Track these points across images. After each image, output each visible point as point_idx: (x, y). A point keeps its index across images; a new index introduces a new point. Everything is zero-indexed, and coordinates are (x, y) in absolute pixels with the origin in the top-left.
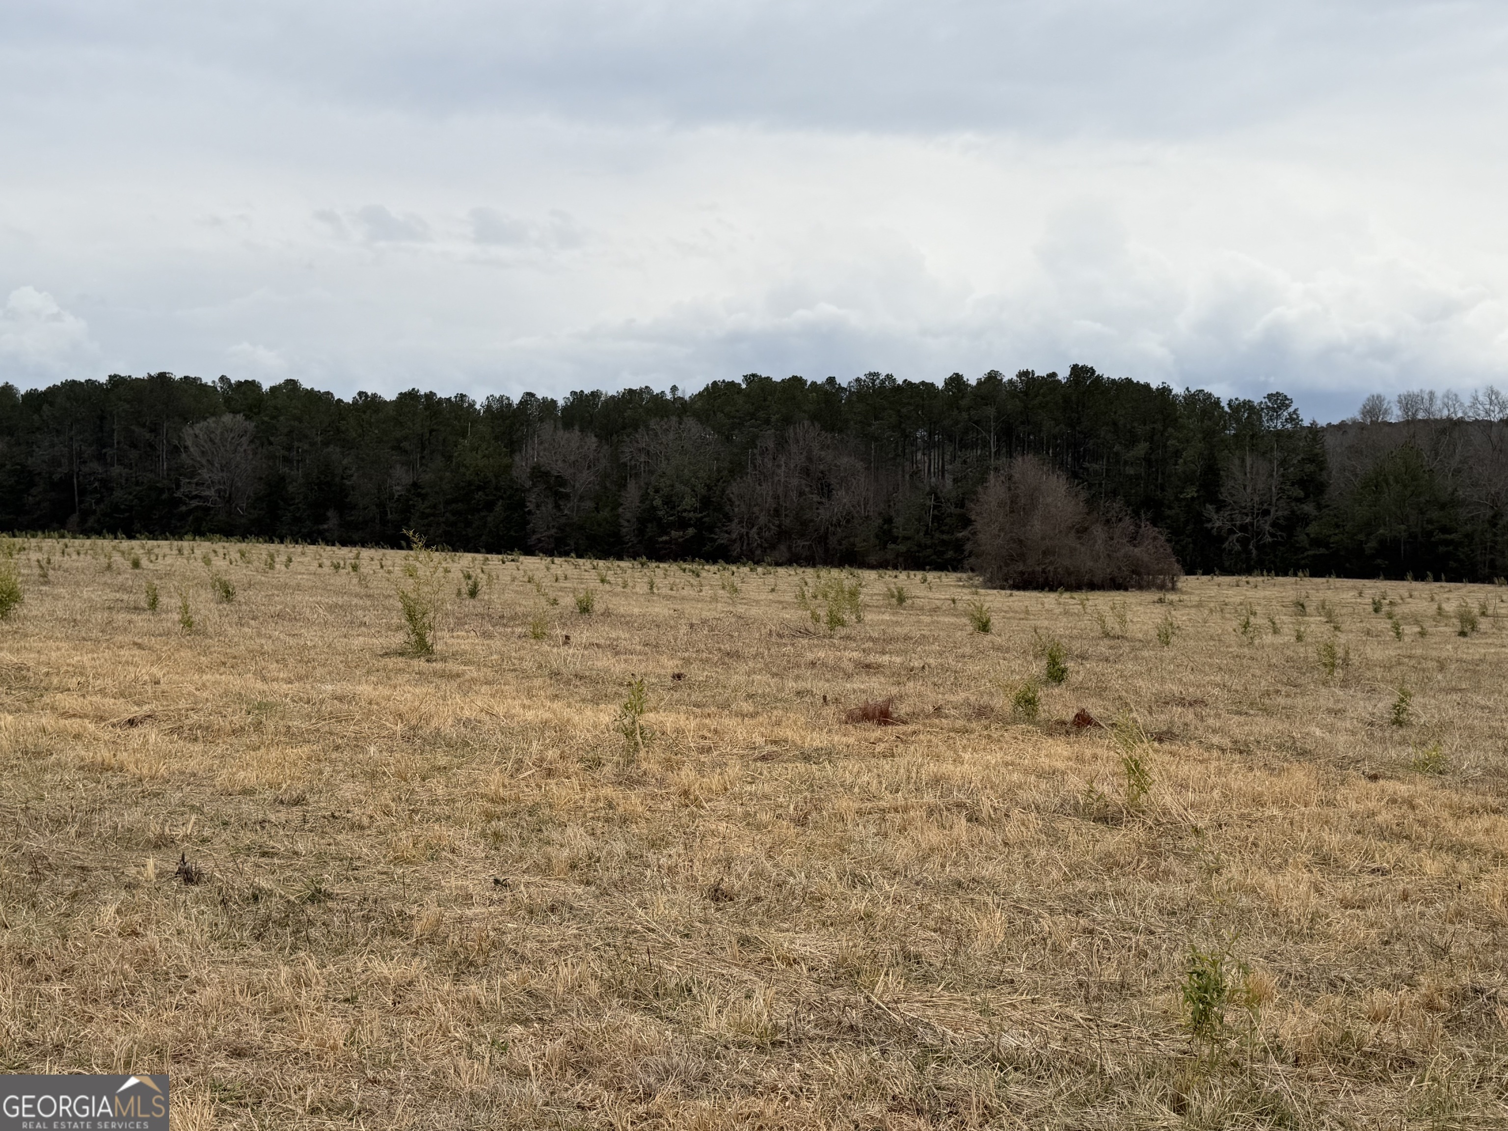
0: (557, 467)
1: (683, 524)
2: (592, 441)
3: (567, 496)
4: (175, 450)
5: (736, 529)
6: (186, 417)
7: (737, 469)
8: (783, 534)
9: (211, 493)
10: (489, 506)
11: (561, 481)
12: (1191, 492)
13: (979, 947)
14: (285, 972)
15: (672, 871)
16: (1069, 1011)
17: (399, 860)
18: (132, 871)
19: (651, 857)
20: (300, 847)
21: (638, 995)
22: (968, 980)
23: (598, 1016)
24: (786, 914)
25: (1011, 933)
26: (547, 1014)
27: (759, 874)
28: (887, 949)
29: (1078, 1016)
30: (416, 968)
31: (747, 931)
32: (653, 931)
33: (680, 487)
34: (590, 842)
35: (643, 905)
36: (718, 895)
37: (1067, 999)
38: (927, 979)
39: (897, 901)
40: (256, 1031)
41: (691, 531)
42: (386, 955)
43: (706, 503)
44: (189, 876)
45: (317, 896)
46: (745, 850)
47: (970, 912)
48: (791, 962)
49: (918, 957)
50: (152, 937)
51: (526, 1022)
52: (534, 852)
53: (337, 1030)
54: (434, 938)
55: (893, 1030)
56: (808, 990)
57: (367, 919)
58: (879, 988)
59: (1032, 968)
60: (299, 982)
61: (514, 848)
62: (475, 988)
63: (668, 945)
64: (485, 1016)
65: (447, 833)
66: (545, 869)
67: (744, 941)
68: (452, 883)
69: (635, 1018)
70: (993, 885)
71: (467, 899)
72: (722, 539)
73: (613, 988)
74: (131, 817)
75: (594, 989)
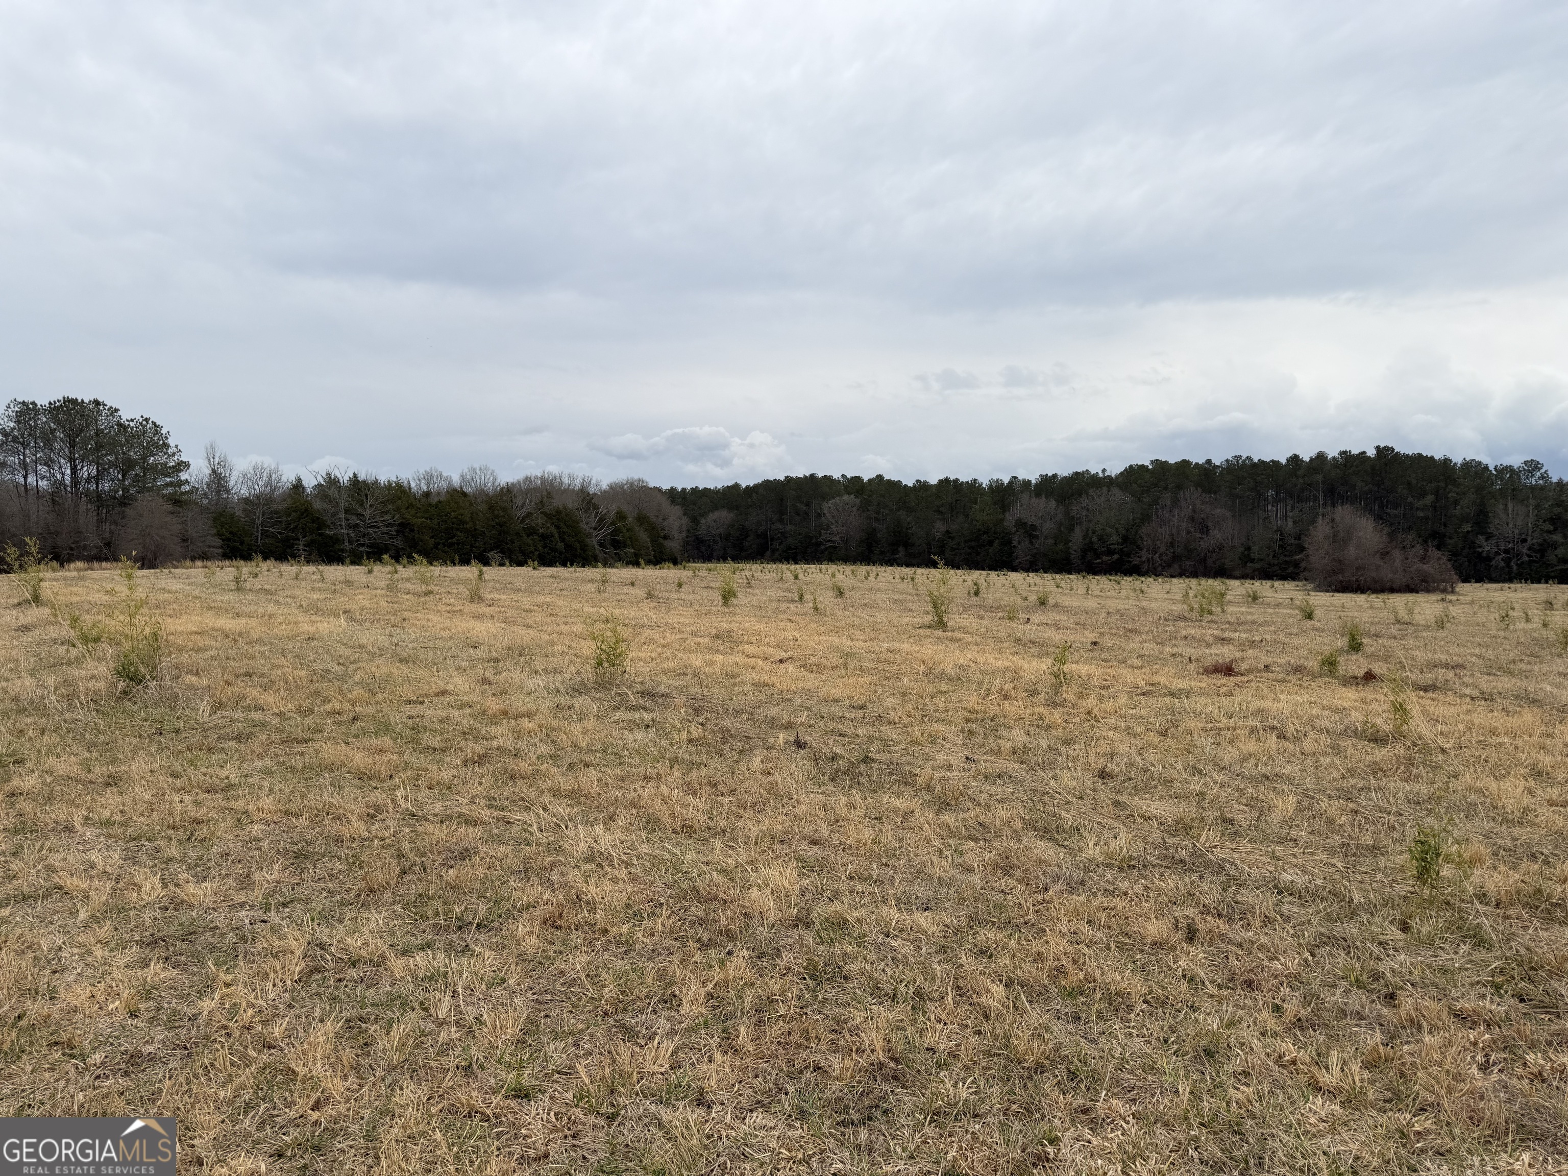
0: (1031, 520)
1: (1110, 552)
2: (1053, 503)
3: (1037, 537)
4: (819, 515)
5: (1145, 555)
6: (824, 497)
7: (1146, 518)
8: (1176, 558)
9: (837, 538)
10: (991, 543)
11: (1034, 528)
12: (1467, 527)
13: (1275, 817)
14: (844, 800)
15: (1075, 759)
16: (1334, 861)
17: (912, 743)
18: (772, 740)
19: (1063, 749)
20: (860, 732)
21: (1046, 831)
22: (1265, 838)
23: (1019, 840)
24: (1147, 788)
25: (1299, 809)
26: (988, 836)
27: (1132, 764)
28: (1211, 815)
29: (1339, 865)
30: (916, 804)
31: (1119, 798)
32: (1060, 793)
33: (1109, 530)
34: (1025, 739)
35: (1055, 778)
36: (1103, 774)
37: (1332, 853)
38: (1236, 834)
39: (1222, 786)
40: (825, 832)
41: (1116, 557)
42: (899, 795)
43: (1125, 539)
44: (800, 745)
45: (866, 760)
46: (1123, 748)
47: (1272, 795)
48: (1147, 819)
49: (1232, 821)
50: (777, 777)
51: (976, 840)
52: (991, 743)
53: (867, 834)
54: (929, 788)
55: (1207, 864)
56: (1156, 836)
57: (891, 774)
58: (1203, 839)
59: (1312, 833)
60: (852, 806)
61: (979, 739)
62: (948, 818)
63: (1068, 803)
64: (952, 834)
65: (940, 728)
66: (998, 753)
67: (1117, 804)
68: (941, 757)
69: (1042, 844)
70: (1289, 779)
71: (950, 767)
72: (1136, 561)
73: (1030, 825)
74: (773, 711)
75: (1018, 824)
